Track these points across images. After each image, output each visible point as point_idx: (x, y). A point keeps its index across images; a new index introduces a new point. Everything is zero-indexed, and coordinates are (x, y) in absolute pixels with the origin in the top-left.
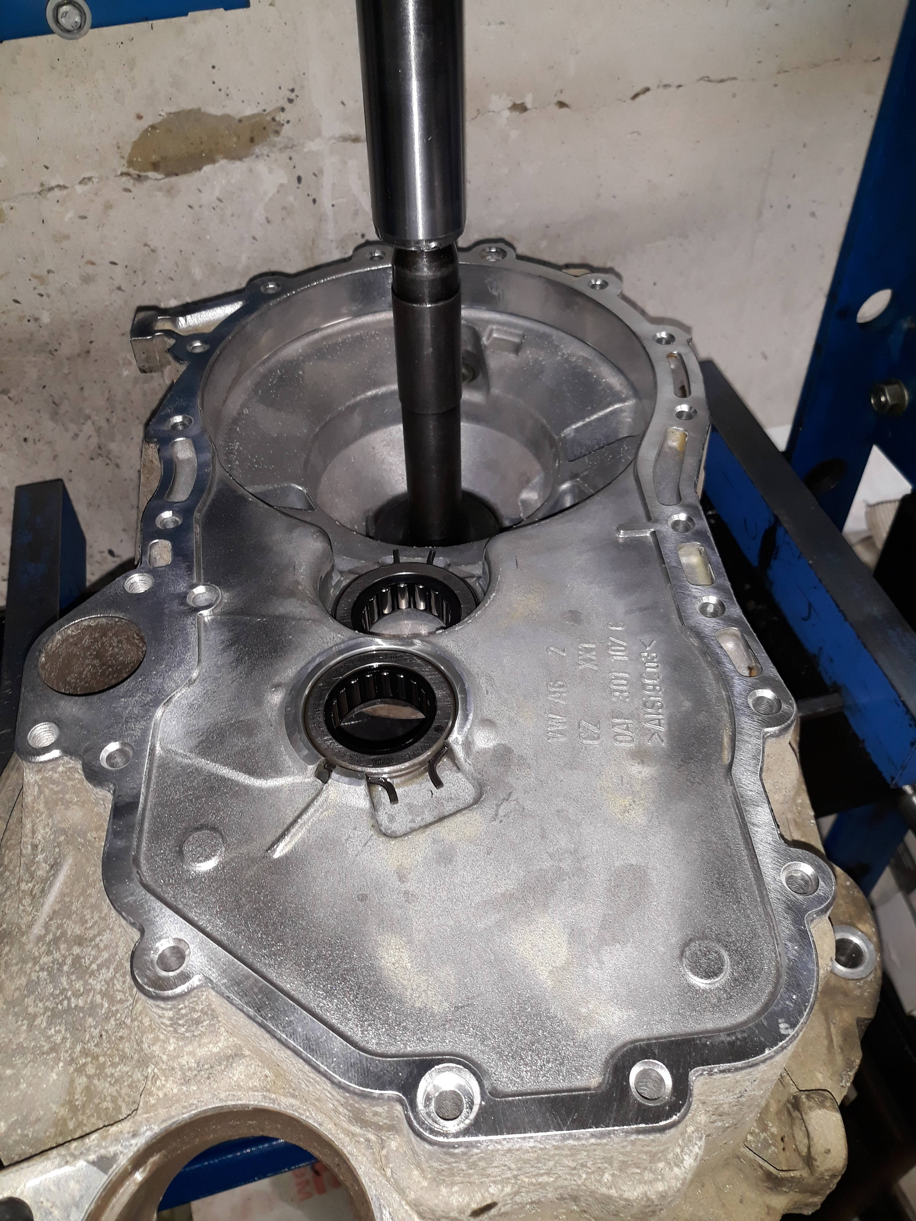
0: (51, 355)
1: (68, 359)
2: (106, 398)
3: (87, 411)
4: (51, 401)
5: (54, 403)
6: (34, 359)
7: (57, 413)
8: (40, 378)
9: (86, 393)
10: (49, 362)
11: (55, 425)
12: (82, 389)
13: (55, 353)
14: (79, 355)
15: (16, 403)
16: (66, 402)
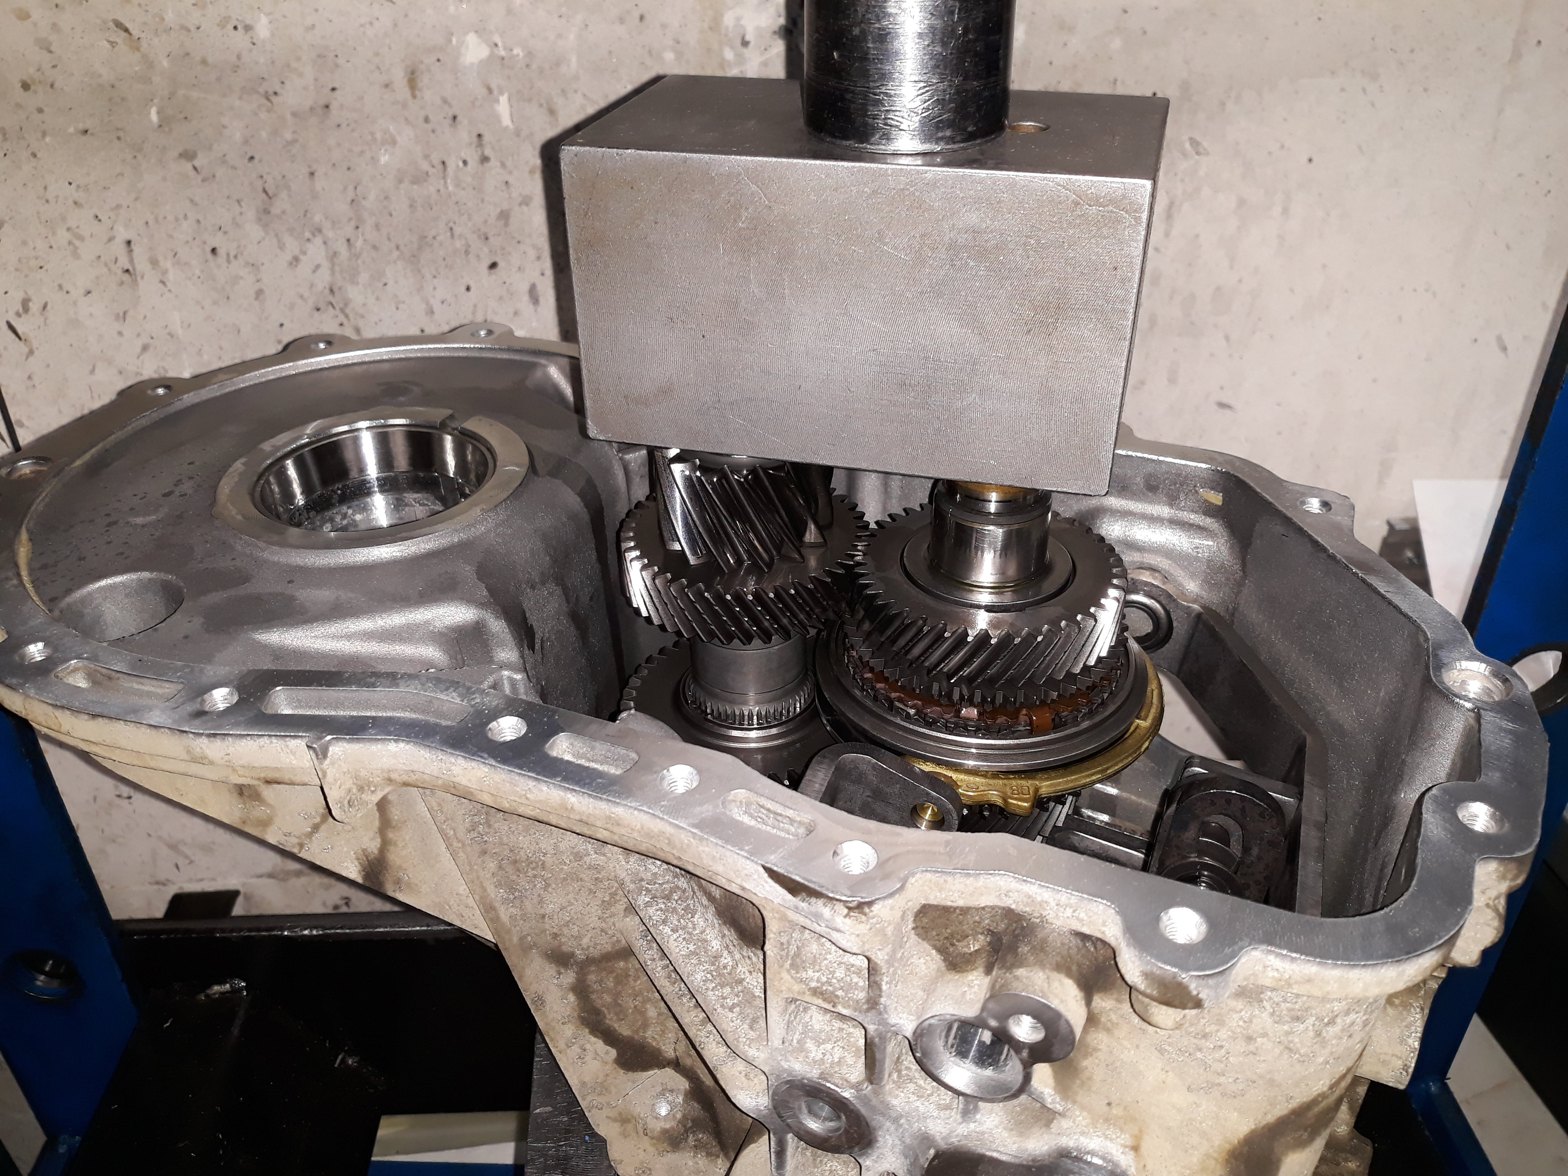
0: (264, 101)
1: (294, 114)
2: (349, 199)
3: (318, 218)
4: (260, 189)
5: (265, 191)
6: (237, 103)
7: (267, 212)
8: (246, 142)
9: (320, 183)
10: (263, 115)
11: (262, 234)
12: (312, 174)
13: (273, 98)
14: (312, 109)
15: (204, 180)
16: (284, 194)
